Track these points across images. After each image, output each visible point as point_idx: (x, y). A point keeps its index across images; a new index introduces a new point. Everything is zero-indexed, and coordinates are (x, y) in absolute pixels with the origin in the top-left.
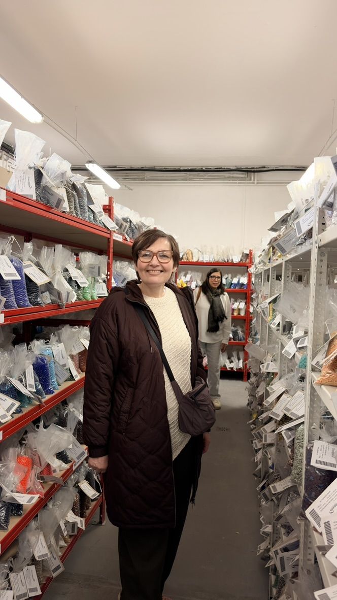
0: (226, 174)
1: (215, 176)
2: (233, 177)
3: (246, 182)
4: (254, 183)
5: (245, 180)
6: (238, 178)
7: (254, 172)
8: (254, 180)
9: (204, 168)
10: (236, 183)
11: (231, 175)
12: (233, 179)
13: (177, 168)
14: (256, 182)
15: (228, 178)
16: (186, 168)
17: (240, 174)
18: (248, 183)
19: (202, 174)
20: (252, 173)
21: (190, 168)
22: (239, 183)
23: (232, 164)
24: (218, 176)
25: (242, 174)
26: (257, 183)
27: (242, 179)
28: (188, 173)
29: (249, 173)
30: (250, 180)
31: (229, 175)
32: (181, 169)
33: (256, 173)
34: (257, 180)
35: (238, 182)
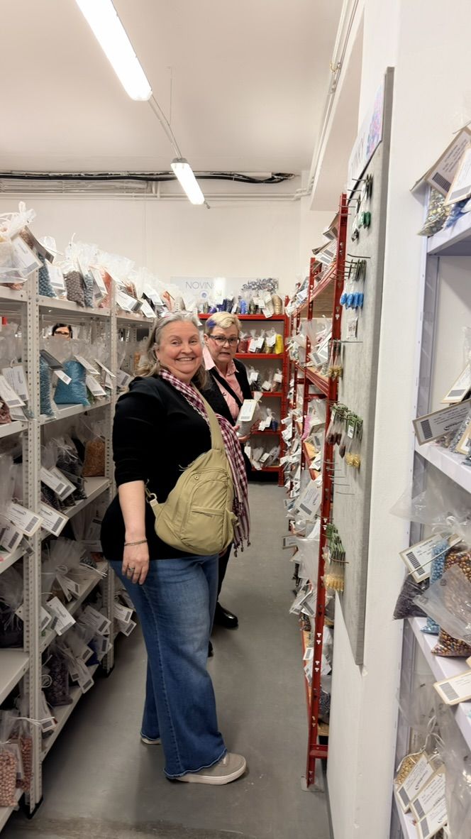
0: (117, 183)
1: (102, 186)
2: (127, 188)
3: (145, 194)
4: (156, 197)
5: (143, 192)
6: (134, 188)
7: (157, 180)
8: (156, 192)
9: (82, 174)
10: (132, 196)
11: (125, 185)
12: (127, 190)
13: (44, 174)
14: (158, 194)
15: (121, 189)
16: (57, 174)
17: (137, 183)
18: (147, 196)
19: (83, 182)
20: (154, 182)
21: (62, 174)
22: (135, 196)
23: (122, 169)
24: (106, 186)
25: (140, 183)
26: (161, 197)
27: (140, 190)
28: (63, 181)
29: (150, 182)
30: (151, 192)
31: (122, 184)
32: (50, 174)
33: (159, 182)
34: (161, 193)
35: (134, 194)
